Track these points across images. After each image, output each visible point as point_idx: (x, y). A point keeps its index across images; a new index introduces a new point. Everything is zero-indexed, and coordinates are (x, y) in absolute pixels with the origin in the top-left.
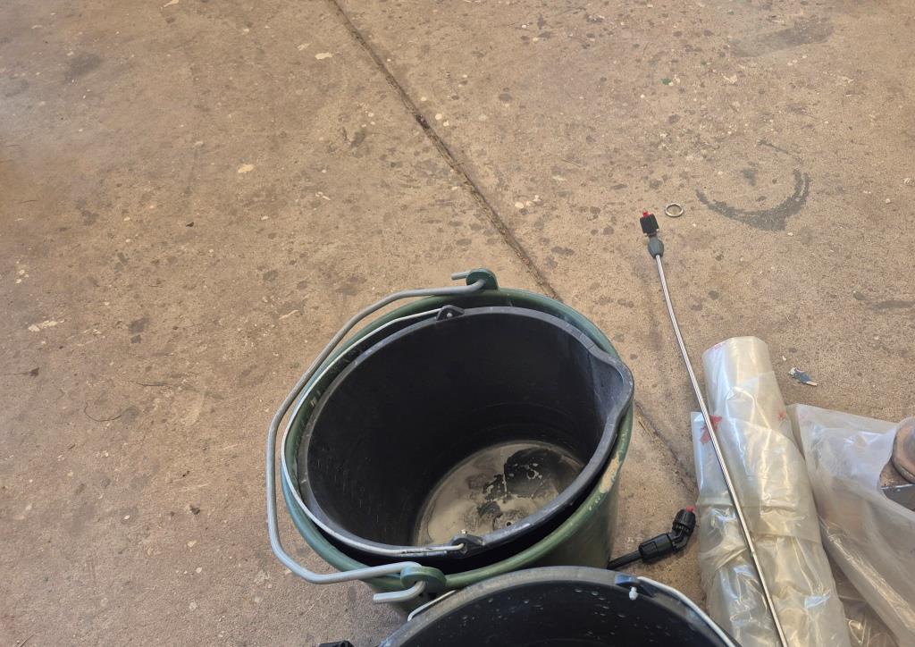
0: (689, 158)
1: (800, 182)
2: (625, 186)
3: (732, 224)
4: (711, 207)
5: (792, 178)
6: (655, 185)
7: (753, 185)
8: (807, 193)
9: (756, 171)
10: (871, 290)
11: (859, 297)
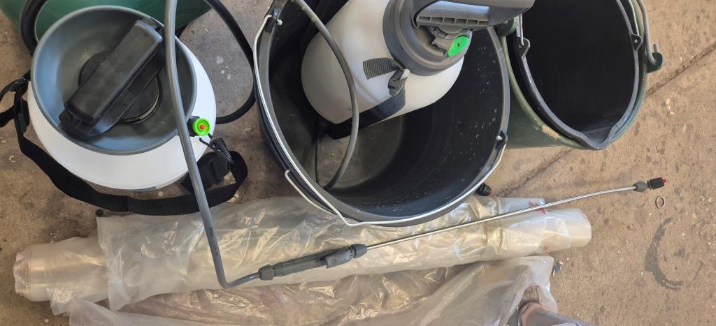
0: (694, 216)
1: (675, 284)
2: (677, 172)
3: (650, 238)
4: (661, 226)
5: (678, 280)
6: (677, 192)
7: (675, 255)
8: (668, 287)
9: (683, 257)
10: (606, 316)
11: (602, 309)
